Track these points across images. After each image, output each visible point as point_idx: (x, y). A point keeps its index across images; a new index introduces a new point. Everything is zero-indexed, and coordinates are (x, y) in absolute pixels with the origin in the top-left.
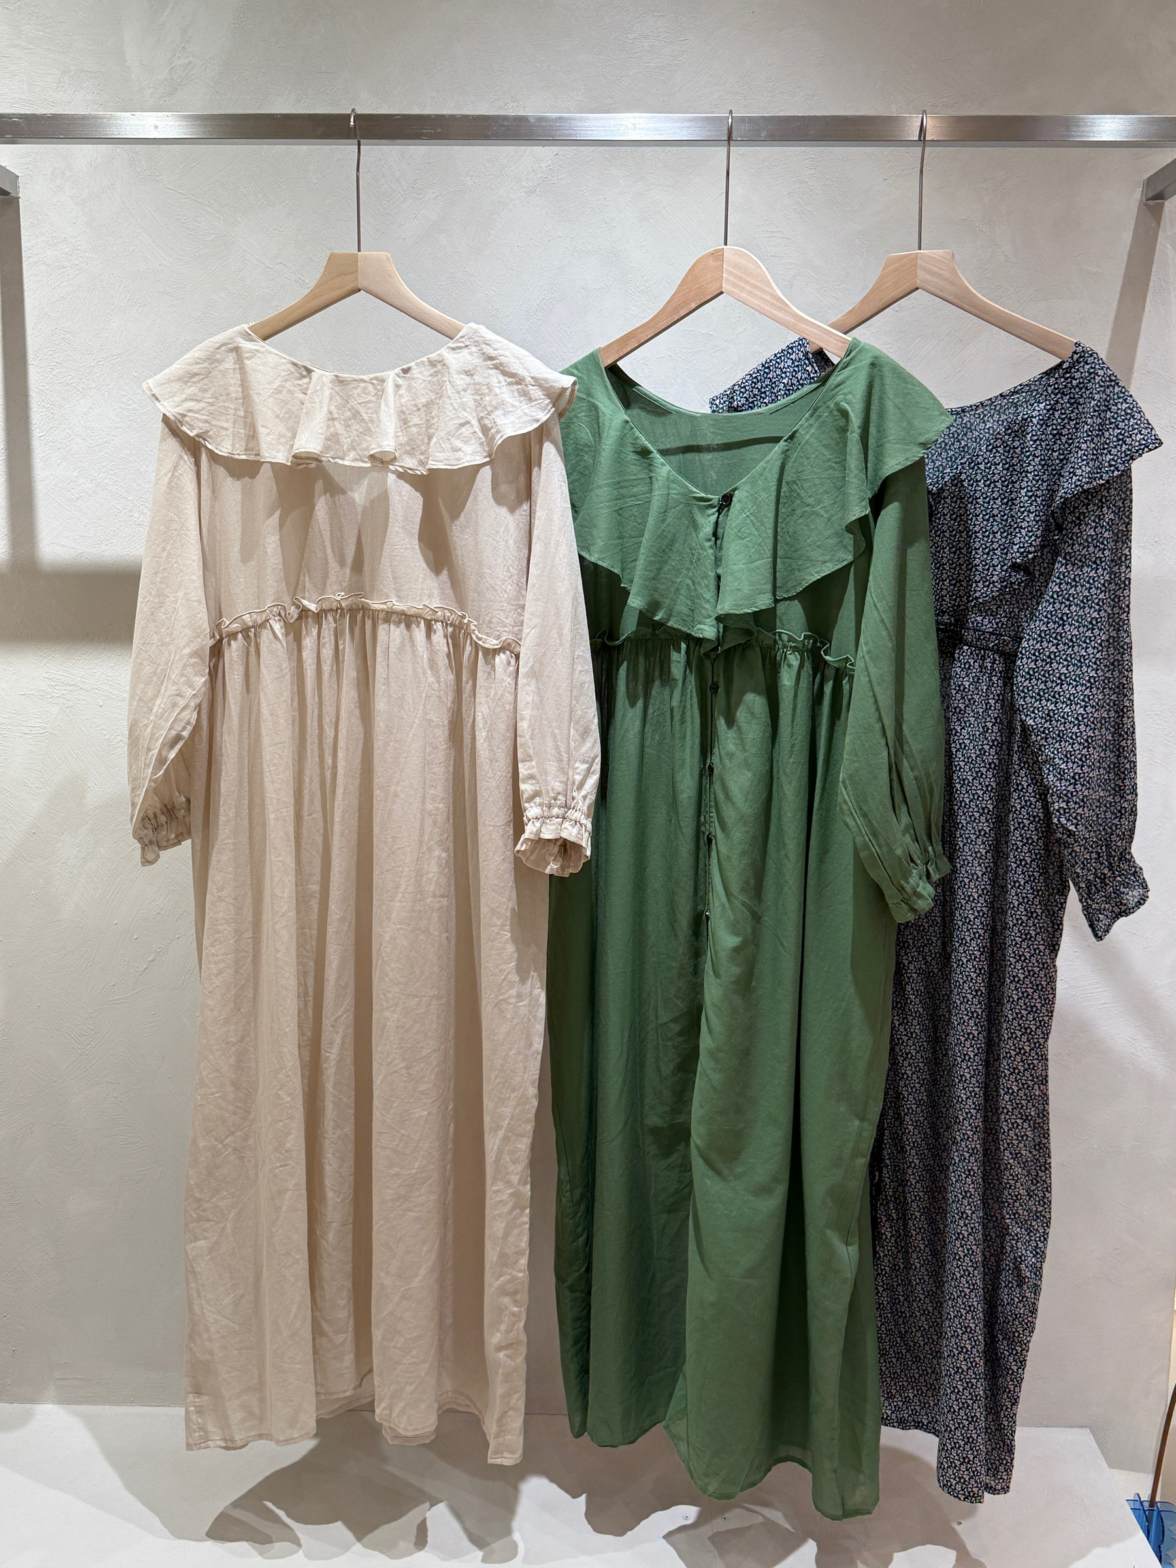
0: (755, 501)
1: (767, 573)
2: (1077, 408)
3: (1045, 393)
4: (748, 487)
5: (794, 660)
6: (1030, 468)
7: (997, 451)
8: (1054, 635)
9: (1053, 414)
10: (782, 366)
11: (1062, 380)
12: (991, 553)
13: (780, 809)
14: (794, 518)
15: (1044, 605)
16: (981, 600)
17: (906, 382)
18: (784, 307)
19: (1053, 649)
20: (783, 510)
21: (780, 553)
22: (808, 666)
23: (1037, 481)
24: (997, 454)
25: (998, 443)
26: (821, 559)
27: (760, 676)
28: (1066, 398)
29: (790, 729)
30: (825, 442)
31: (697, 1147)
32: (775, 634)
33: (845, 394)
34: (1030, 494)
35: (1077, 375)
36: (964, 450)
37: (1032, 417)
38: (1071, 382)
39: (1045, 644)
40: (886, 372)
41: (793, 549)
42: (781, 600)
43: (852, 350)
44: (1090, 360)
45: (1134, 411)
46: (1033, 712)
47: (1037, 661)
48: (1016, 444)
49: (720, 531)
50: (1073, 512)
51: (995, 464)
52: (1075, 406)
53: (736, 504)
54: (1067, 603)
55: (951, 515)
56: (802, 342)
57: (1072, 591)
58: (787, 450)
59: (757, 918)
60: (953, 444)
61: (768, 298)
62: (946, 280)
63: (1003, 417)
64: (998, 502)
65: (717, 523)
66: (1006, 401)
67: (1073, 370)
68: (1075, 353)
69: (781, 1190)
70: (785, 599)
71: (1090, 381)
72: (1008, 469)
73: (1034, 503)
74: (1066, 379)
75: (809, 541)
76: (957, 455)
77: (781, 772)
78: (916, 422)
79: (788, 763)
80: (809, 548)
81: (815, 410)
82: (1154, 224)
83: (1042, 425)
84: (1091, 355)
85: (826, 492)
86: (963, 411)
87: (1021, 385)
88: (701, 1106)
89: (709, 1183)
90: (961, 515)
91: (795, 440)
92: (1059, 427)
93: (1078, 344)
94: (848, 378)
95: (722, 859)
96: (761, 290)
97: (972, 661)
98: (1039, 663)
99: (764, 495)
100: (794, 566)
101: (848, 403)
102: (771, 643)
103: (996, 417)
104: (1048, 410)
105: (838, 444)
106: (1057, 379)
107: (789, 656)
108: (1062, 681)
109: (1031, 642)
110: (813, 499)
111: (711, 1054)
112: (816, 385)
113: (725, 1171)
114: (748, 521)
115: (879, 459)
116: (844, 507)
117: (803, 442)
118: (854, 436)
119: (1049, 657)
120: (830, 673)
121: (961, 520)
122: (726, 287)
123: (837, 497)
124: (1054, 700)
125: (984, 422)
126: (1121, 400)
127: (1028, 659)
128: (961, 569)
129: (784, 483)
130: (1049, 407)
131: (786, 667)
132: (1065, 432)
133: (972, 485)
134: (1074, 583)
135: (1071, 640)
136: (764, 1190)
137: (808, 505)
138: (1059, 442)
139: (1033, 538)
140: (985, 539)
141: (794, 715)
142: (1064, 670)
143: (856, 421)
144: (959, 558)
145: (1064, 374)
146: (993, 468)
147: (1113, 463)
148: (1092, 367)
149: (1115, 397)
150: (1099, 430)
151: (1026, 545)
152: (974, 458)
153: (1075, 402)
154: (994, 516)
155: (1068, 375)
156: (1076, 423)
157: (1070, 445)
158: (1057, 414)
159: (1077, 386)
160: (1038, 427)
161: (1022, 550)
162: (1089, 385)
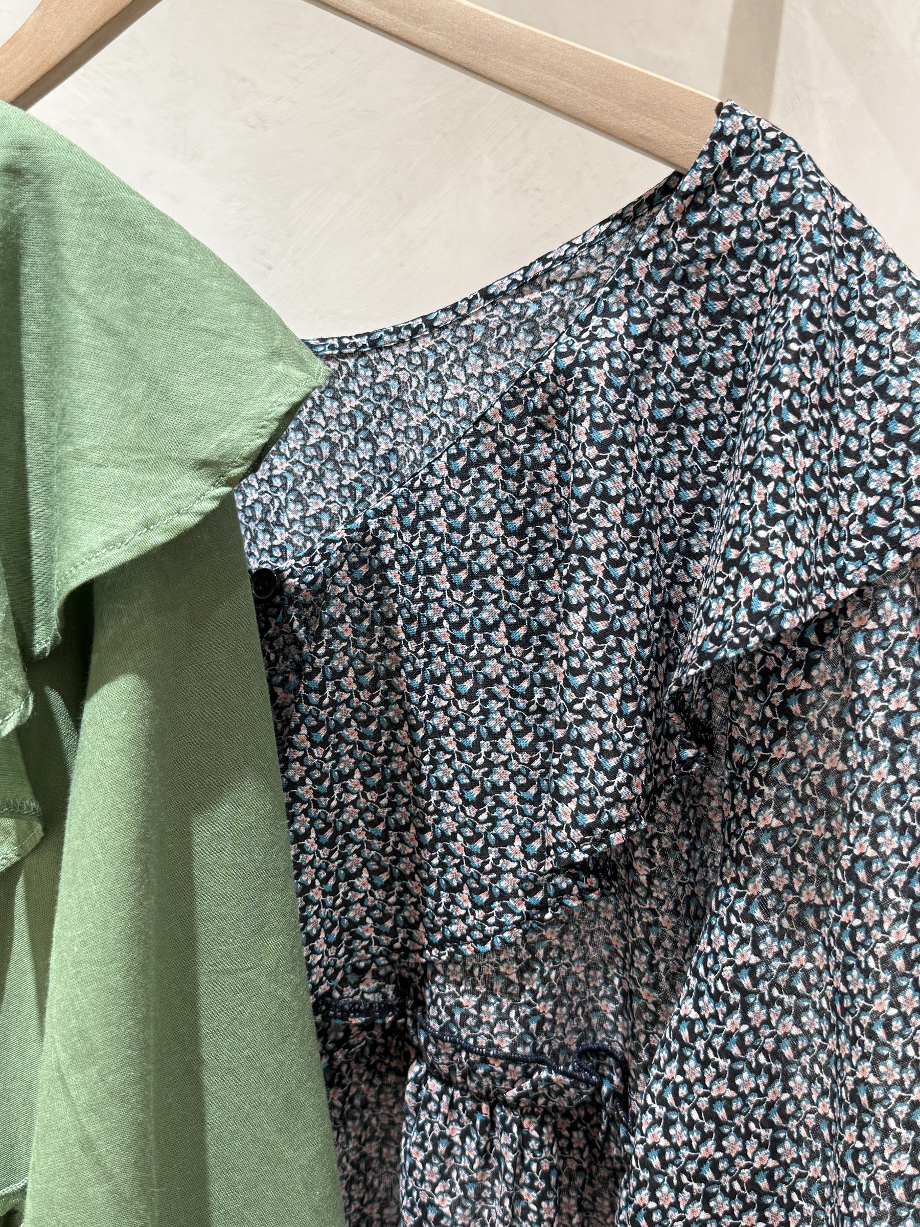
2: (736, 331)
3: (625, 281)
6: (595, 540)
9: (656, 352)
11: (681, 233)
23: (620, 582)
25: (486, 448)
28: (696, 297)
34: (601, 626)
35: (731, 215)
37: (588, 362)
38: (711, 242)
44: (773, 161)
48: (542, 452)
52: (727, 323)
63: (497, 363)
66: (499, 312)
67: (715, 199)
68: (720, 136)
71: (776, 235)
72: (520, 533)
73: (617, 658)
74: (694, 230)
83: (622, 392)
84: (775, 144)
87: (543, 260)
92: (676, 397)
103: (474, 365)
104: (640, 340)
106: (661, 229)
125: (439, 380)
130: (641, 328)
132: (696, 411)
138: (677, 445)
139: (621, 776)
145: (685, 212)
146: (474, 528)
147: (880, 522)
148: (779, 186)
149: (868, 289)
150: (824, 406)
151: (600, 801)
152: (414, 497)
153: (727, 311)
154: (489, 682)
155: (699, 217)
156: (736, 382)
157: (716, 455)
158: (667, 352)
159: (732, 253)
160: (612, 395)
161: (589, 819)
162: (777, 250)
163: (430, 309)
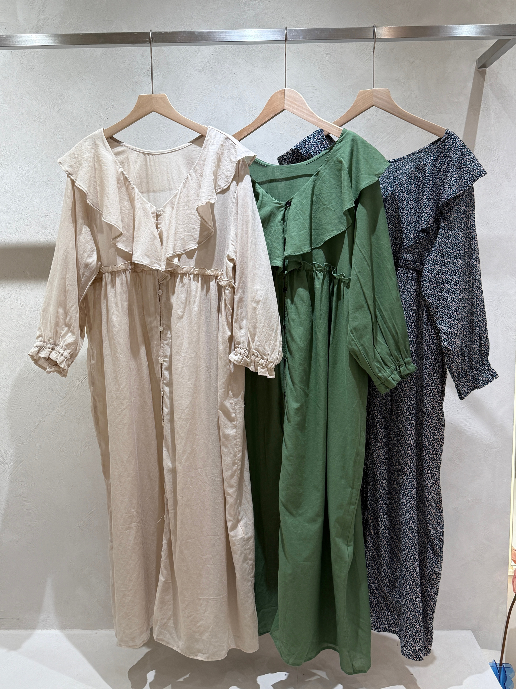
0: (301, 204)
1: (307, 237)
2: (448, 159)
3: (433, 152)
4: (298, 197)
5: (321, 276)
6: (428, 186)
7: (412, 179)
8: (440, 262)
9: (437, 162)
10: (311, 142)
11: (441, 146)
12: (410, 225)
13: (316, 344)
14: (319, 211)
15: (435, 248)
16: (406, 247)
17: (368, 148)
18: (312, 115)
19: (440, 268)
20: (314, 208)
21: (313, 227)
22: (327, 278)
23: (431, 192)
24: (412, 180)
25: (412, 175)
26: (331, 229)
27: (306, 282)
28: (442, 155)
29: (319, 307)
30: (332, 176)
31: (282, 501)
32: (312, 264)
33: (341, 154)
34: (428, 197)
35: (447, 144)
36: (395, 179)
37: (428, 163)
38: (445, 147)
39: (436, 266)
40: (359, 142)
41: (319, 225)
42: (314, 249)
43: (343, 135)
44: (453, 137)
45: (473, 159)
46: (431, 297)
47: (432, 273)
48: (420, 175)
49: (286, 218)
50: (447, 206)
51: (411, 185)
52: (446, 158)
53: (293, 205)
54: (445, 247)
55: (392, 208)
56: (320, 131)
57: (447, 242)
58: (316, 180)
59: (307, 395)
60: (391, 176)
61: (305, 111)
62: (386, 101)
63: (413, 163)
64: (413, 202)
65: (284, 214)
66: (414, 156)
67: (445, 142)
68: (446, 134)
69: (320, 520)
70: (316, 248)
71: (453, 146)
72: (416, 187)
73: (430, 202)
74: (442, 146)
75: (326, 221)
76: (392, 181)
77: (316, 327)
78: (374, 165)
79: (319, 323)
80: (326, 225)
81: (328, 161)
82: (482, 79)
83: (432, 167)
84: (453, 135)
85: (333, 199)
86: (395, 161)
87: (421, 149)
88: (283, 483)
89: (287, 518)
90: (396, 208)
91: (319, 175)
92: (439, 168)
93: (447, 130)
94: (342, 146)
95: (290, 368)
96: (302, 108)
97: (402, 274)
98: (433, 275)
99: (305, 201)
100: (320, 233)
101: (342, 158)
102: (311, 268)
103: (410, 163)
104: (435, 160)
105: (338, 176)
106: (438, 146)
107: (318, 274)
108: (444, 282)
109: (430, 265)
110: (327, 202)
111: (287, 458)
112: (327, 151)
113: (294, 512)
114: (298, 213)
115: (358, 183)
116: (342, 205)
117: (322, 176)
118: (345, 172)
119: (438, 272)
120: (336, 281)
121: (396, 210)
122: (286, 107)
123: (338, 201)
124: (441, 291)
125: (404, 166)
126: (468, 155)
127: (428, 273)
128: (396, 233)
129: (314, 195)
130: (435, 158)
131: (317, 279)
132: (442, 170)
133: (401, 195)
134: (448, 238)
135: (447, 264)
136: (313, 520)
137: (325, 205)
138: (439, 174)
139: (430, 217)
140: (407, 219)
141: (321, 301)
142: (444, 277)
143: (346, 165)
144: (395, 228)
145: (441, 143)
146: (410, 186)
147: (466, 183)
148: (454, 140)
149: (465, 153)
150: (460, 168)
151: (427, 221)
152: (401, 182)
153: (446, 156)
154: (411, 208)
155: (443, 144)
156: (447, 166)
157: (445, 175)
158: (439, 162)
159: (447, 149)
160: (431, 167)
161: (426, 223)
162: (453, 148)
163: (404, 156)
